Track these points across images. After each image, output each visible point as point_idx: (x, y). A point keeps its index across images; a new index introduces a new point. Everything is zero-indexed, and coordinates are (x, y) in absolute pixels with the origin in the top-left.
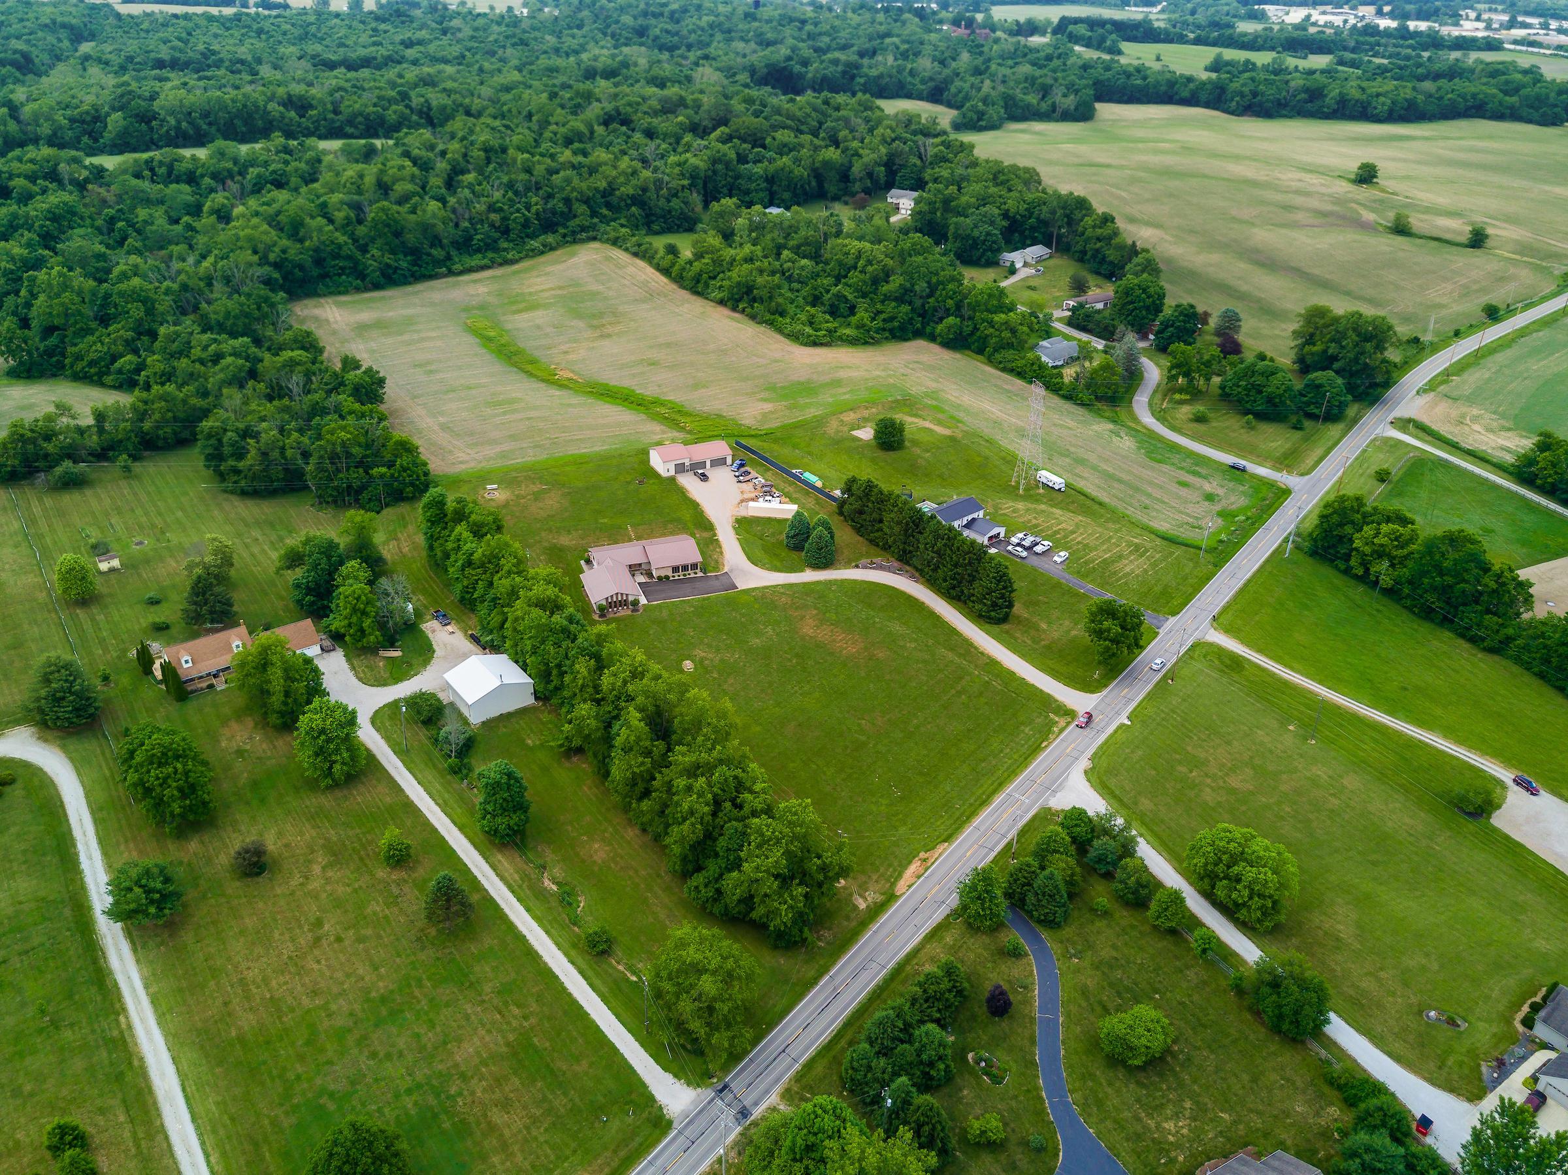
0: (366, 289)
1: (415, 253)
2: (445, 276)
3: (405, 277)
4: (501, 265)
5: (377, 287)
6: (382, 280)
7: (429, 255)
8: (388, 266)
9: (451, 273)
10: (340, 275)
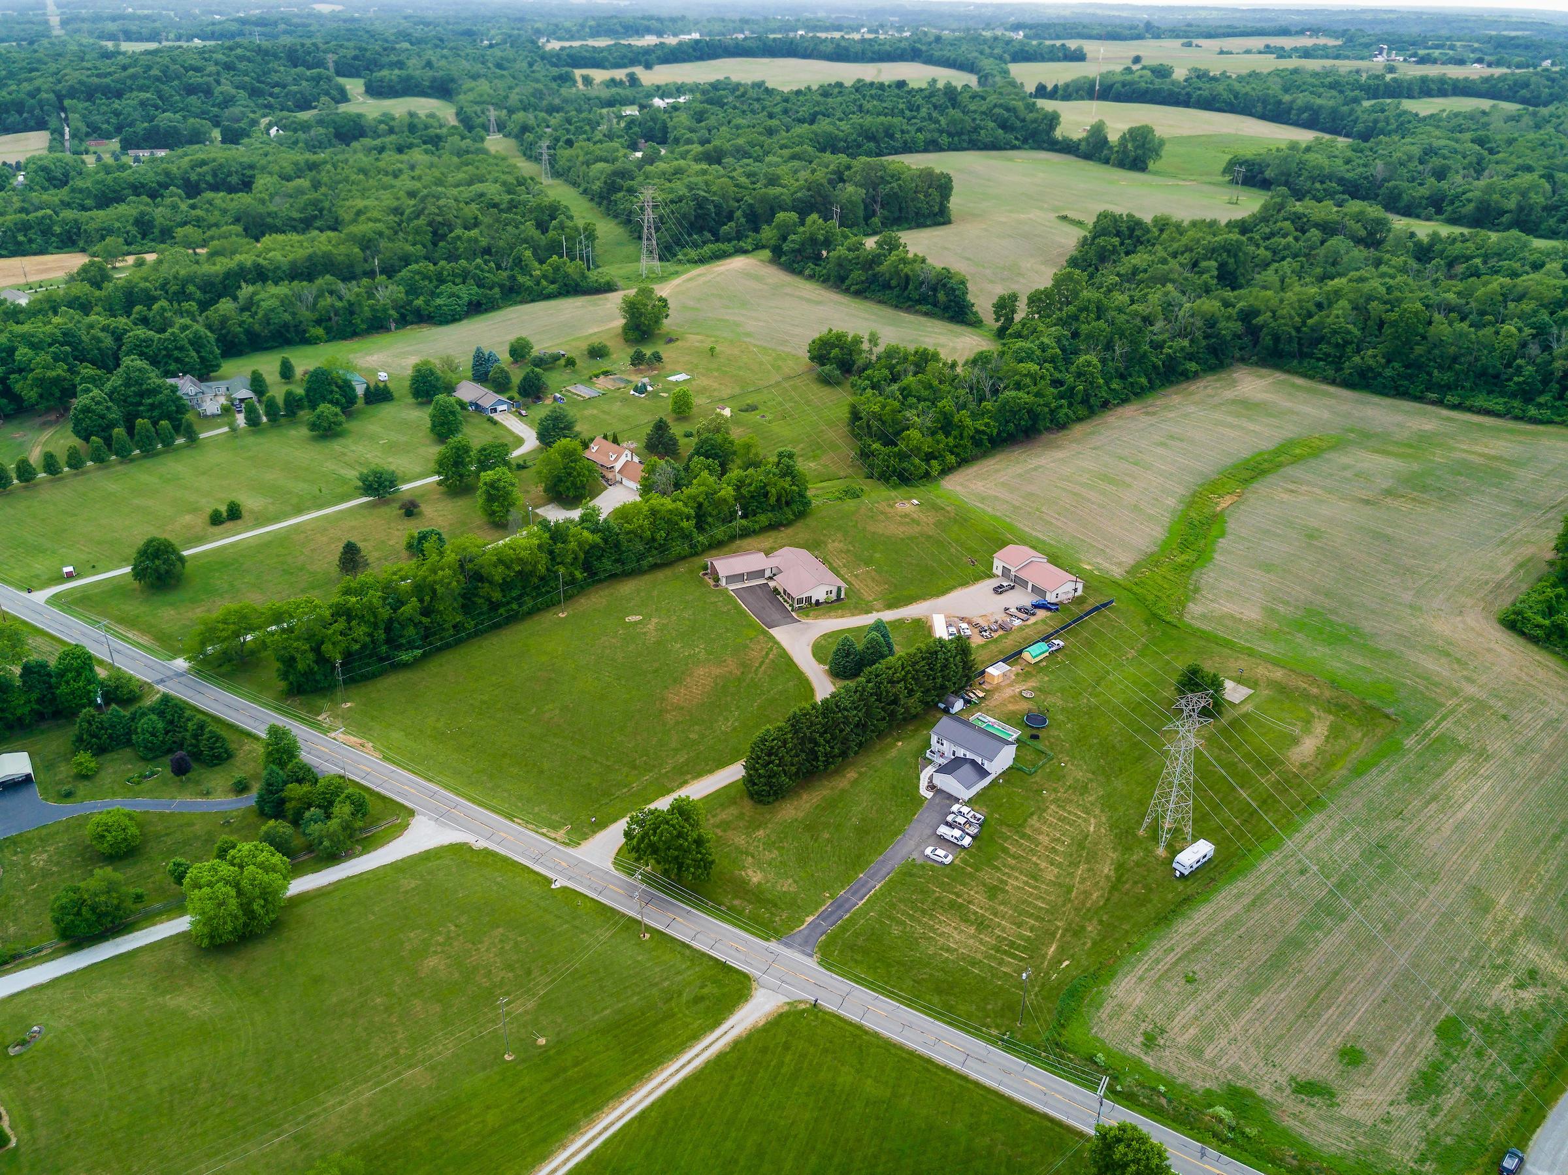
0: (1333, 382)
1: (1415, 366)
2: (1433, 403)
3: (1385, 387)
4: (1516, 418)
5: (1348, 384)
6: (1356, 379)
7: (1430, 374)
8: (1370, 368)
9: (1440, 403)
10: (1319, 359)
